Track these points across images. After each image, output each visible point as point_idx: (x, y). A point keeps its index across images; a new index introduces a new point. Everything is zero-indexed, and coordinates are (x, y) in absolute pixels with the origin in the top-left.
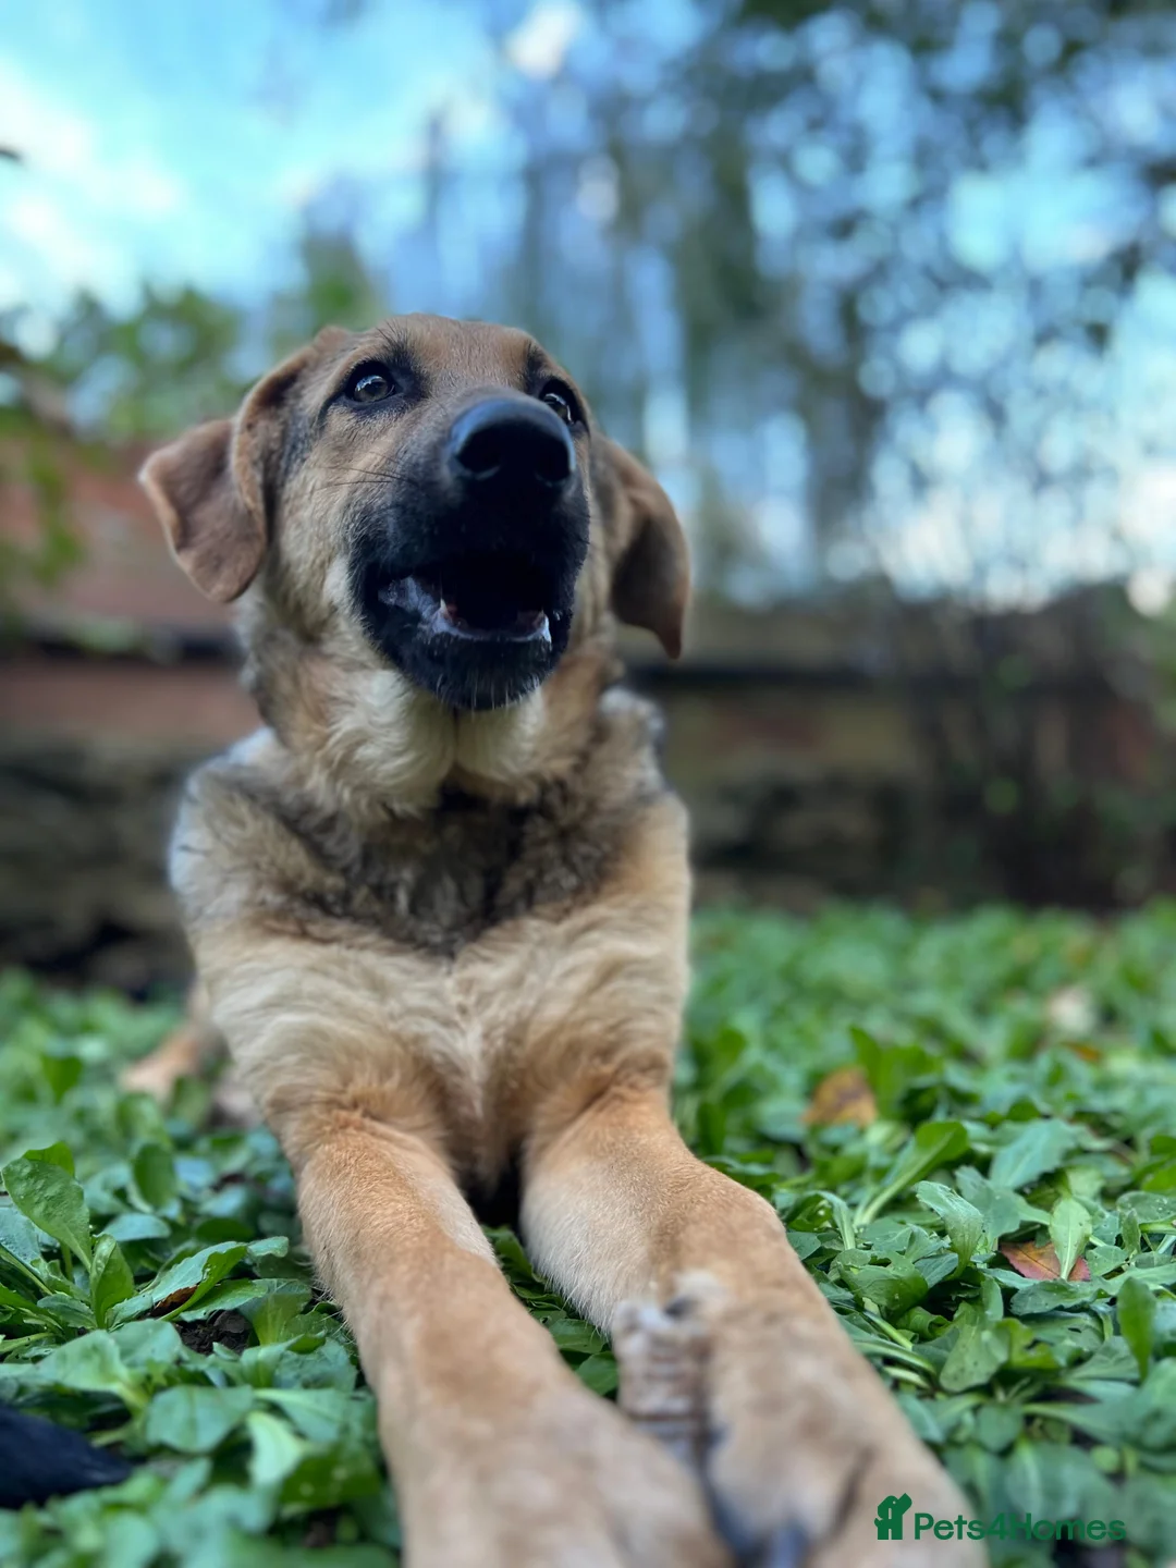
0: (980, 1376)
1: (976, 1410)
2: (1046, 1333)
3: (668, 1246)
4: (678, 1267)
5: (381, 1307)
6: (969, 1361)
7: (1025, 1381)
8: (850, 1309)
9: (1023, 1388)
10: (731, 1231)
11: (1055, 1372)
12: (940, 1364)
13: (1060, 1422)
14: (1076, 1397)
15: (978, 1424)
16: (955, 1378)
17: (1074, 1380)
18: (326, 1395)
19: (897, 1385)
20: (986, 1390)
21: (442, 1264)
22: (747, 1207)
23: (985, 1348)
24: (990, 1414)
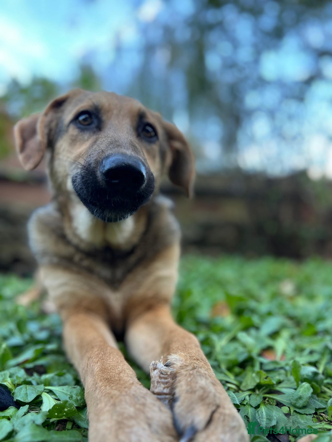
0: (251, 386)
1: (250, 395)
2: (271, 375)
3: (167, 348)
4: (169, 354)
5: (88, 360)
6: (249, 382)
7: (264, 388)
8: (217, 368)
9: (264, 390)
10: (185, 345)
11: (273, 385)
12: (241, 383)
13: (273, 399)
14: (279, 393)
15: (250, 399)
16: (245, 387)
17: (278, 388)
18: (65, 388)
19: (228, 389)
20: (253, 390)
21: (106, 350)
22: (190, 338)
23: (253, 379)
24: (253, 397)
